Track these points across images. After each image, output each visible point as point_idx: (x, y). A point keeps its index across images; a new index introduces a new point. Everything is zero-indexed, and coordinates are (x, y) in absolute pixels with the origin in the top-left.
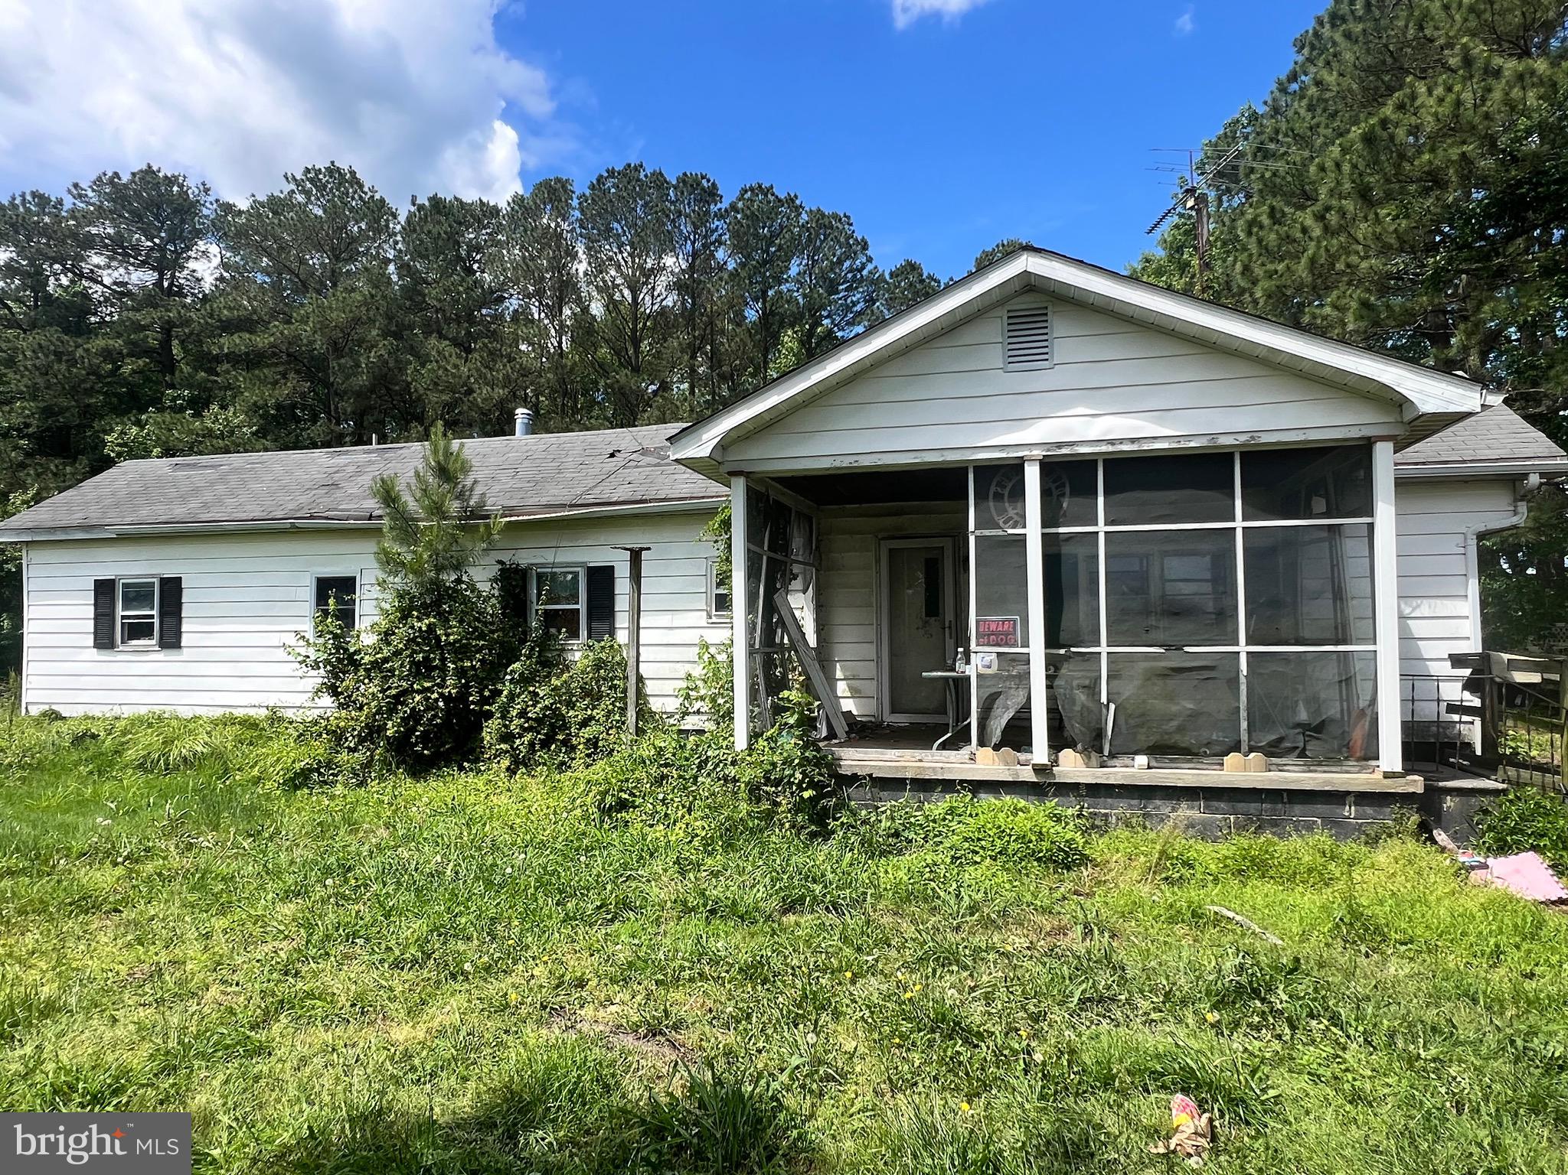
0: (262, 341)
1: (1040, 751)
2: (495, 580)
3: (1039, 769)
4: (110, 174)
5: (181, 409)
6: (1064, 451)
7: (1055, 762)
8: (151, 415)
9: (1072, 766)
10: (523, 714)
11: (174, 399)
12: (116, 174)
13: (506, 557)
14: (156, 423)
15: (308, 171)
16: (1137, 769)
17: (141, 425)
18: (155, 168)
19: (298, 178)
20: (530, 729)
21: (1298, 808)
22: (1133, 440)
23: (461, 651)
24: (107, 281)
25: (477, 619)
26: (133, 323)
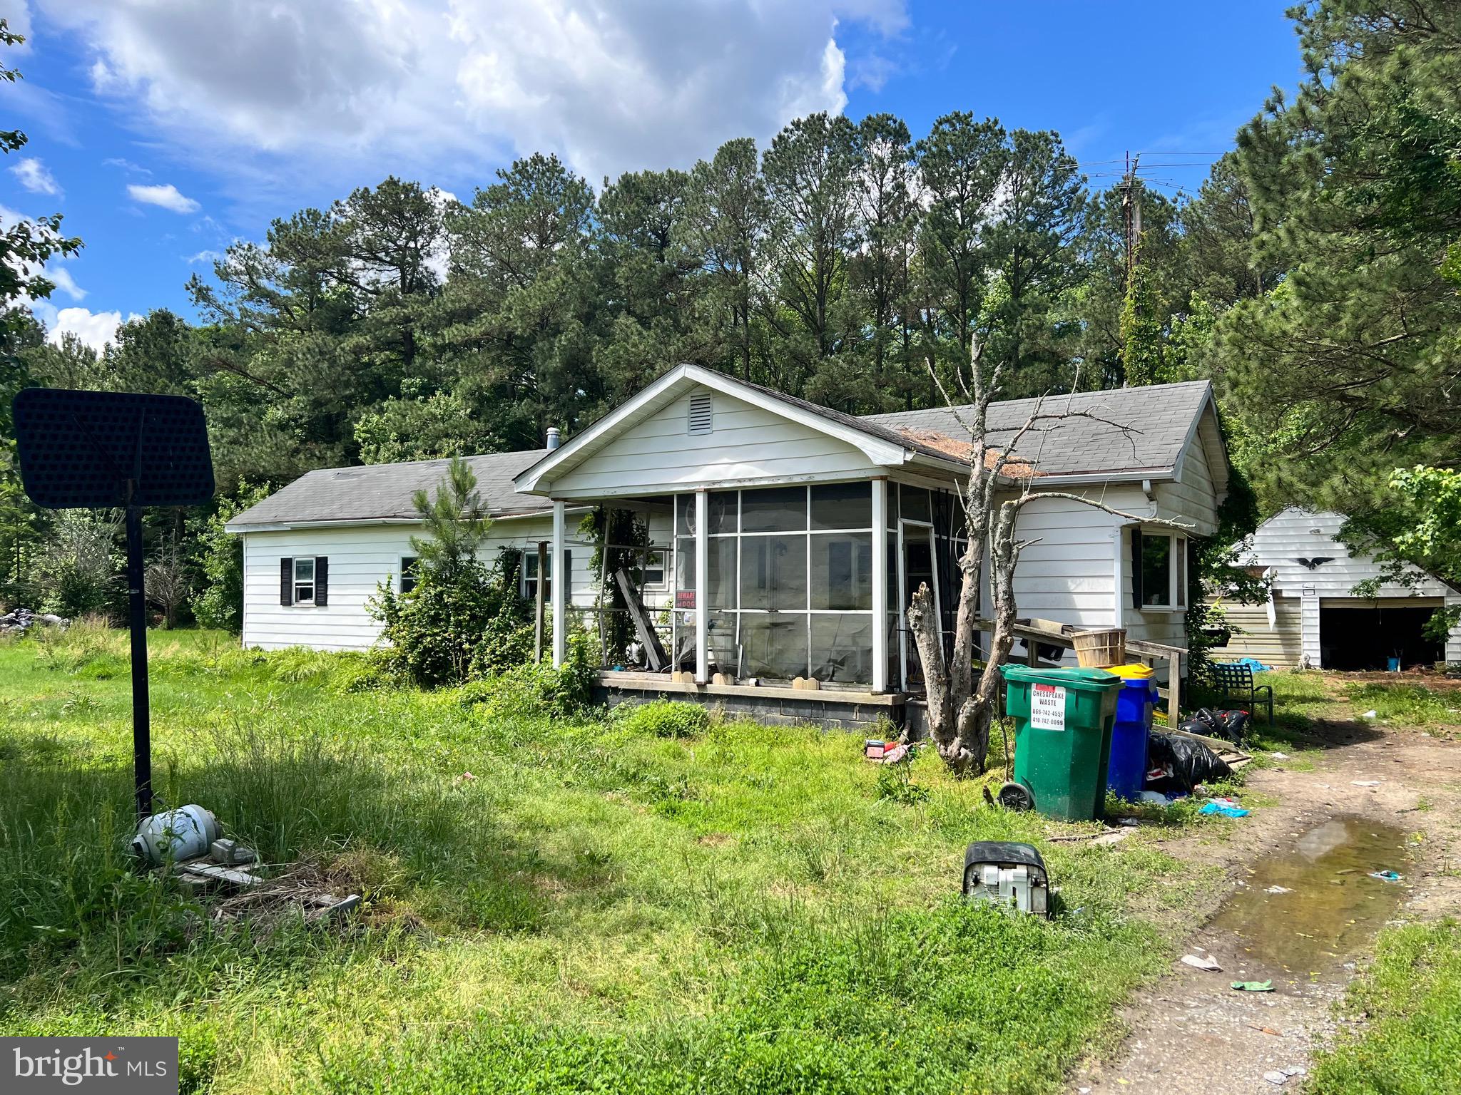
0: (475, 330)
1: (701, 675)
2: (497, 561)
3: (700, 686)
4: (362, 190)
5: (413, 397)
6: (716, 486)
7: (710, 682)
8: (390, 403)
9: (720, 685)
10: (493, 652)
11: (409, 388)
12: (366, 189)
13: (507, 544)
14: (394, 410)
15: (516, 165)
16: (748, 687)
17: (381, 411)
18: (396, 179)
19: (508, 172)
20: (497, 662)
21: (830, 714)
22: (750, 480)
23: (459, 609)
24: (362, 282)
25: (474, 588)
26: (378, 321)
